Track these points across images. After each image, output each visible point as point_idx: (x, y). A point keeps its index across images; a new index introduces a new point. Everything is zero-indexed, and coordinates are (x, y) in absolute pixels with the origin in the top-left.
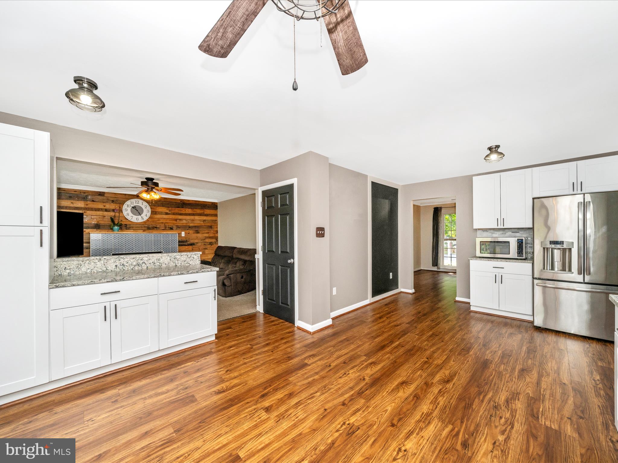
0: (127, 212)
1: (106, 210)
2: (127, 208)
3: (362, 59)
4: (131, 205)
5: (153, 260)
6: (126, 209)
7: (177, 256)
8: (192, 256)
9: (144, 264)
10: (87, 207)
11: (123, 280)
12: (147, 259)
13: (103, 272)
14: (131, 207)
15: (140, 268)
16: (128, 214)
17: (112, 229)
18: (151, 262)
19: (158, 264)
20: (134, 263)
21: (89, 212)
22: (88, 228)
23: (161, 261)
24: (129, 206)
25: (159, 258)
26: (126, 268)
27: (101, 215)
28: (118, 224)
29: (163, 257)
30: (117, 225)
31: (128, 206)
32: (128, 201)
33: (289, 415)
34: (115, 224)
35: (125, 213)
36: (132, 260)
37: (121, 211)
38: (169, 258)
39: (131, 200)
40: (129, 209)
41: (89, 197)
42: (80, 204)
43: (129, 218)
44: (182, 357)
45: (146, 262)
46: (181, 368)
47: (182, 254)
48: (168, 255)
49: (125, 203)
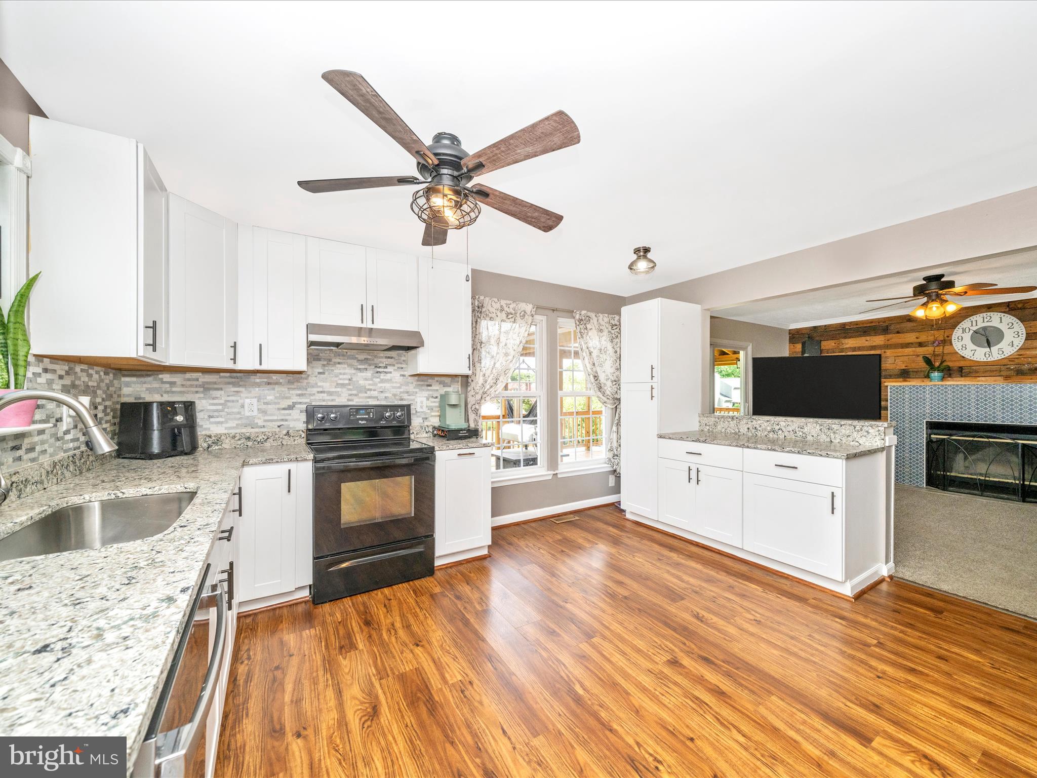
0: (961, 343)
1: (921, 345)
2: (963, 335)
3: (555, 121)
4: (971, 328)
5: (793, 428)
6: (960, 338)
7: (833, 426)
8: (865, 428)
9: (780, 432)
10: (889, 343)
11: (705, 442)
12: (784, 424)
13: (736, 433)
14: (971, 332)
15: (775, 436)
16: (964, 347)
17: (928, 376)
18: (791, 430)
19: (801, 434)
20: (769, 428)
21: (889, 352)
22: (890, 377)
23: (805, 430)
24: (967, 330)
25: (802, 424)
26: (759, 434)
27: (912, 353)
28: (939, 367)
29: (808, 424)
30: (939, 369)
31: (964, 331)
32: (965, 321)
33: (665, 685)
34: (932, 368)
35: (957, 345)
36: (765, 424)
37: (947, 341)
38: (818, 427)
39: (971, 318)
40: (967, 337)
41: (892, 327)
42: (879, 340)
43: (967, 354)
44: (769, 579)
45: (784, 429)
46: (739, 582)
47: (842, 423)
48: (817, 423)
49: (958, 327)
